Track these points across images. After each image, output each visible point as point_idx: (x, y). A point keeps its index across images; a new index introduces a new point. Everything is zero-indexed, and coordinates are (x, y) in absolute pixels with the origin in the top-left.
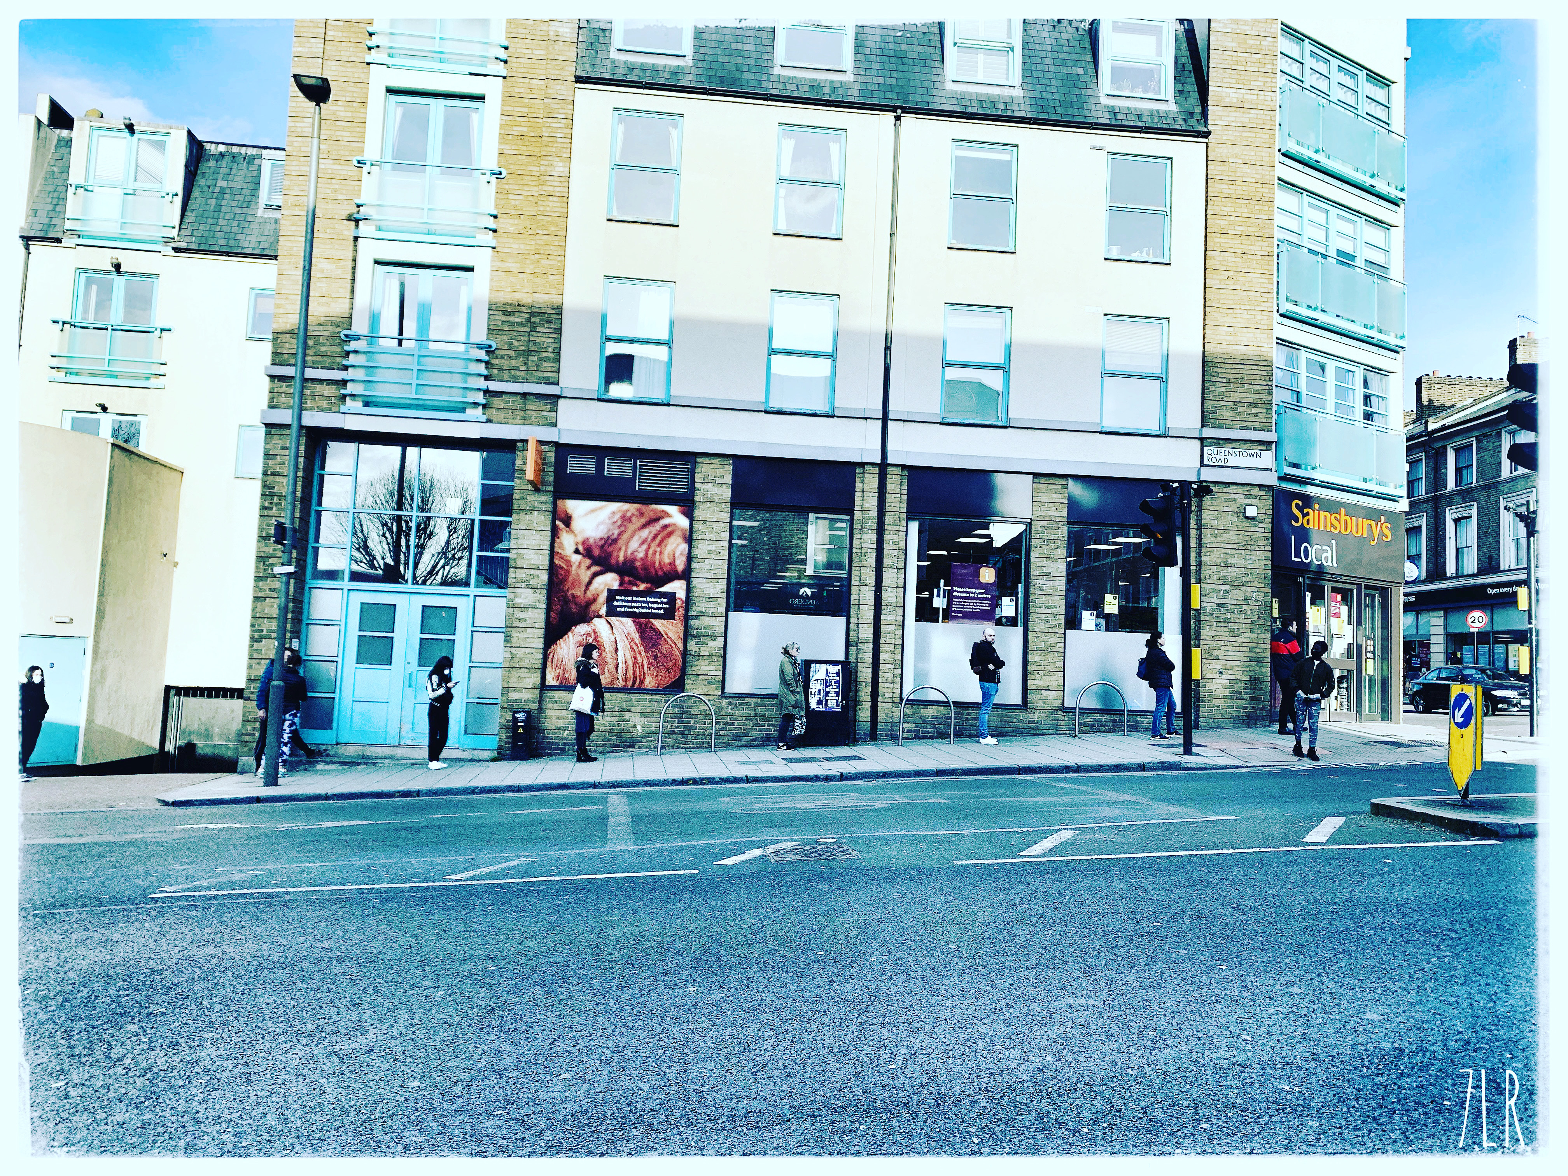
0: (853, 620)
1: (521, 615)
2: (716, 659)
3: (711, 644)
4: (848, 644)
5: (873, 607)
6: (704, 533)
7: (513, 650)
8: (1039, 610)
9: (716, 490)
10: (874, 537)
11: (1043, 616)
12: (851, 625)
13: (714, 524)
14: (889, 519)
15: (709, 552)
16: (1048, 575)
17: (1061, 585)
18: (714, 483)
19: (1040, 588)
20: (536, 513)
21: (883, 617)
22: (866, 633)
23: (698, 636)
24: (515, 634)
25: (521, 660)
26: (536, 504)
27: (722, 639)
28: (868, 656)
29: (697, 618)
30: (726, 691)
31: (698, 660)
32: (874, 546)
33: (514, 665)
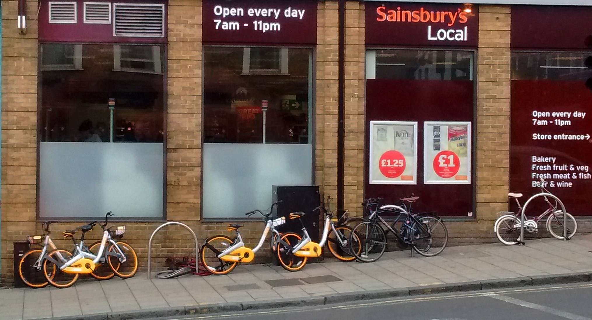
0: (318, 146)
1: (15, 155)
2: (193, 188)
3: (189, 174)
4: (314, 168)
5: (337, 134)
6: (178, 71)
7: (9, 187)
8: (486, 130)
9: (188, 31)
10: (336, 69)
11: (490, 136)
12: (317, 152)
13: (188, 62)
14: (348, 51)
15: (184, 89)
16: (494, 97)
17: (506, 106)
18: (186, 24)
19: (488, 110)
20: (23, 59)
21: (346, 143)
22: (332, 159)
23: (177, 167)
24: (10, 172)
25: (17, 196)
26: (23, 51)
27: (199, 169)
28: (334, 180)
29: (175, 150)
30: (204, 216)
31: (178, 189)
32: (337, 77)
33: (10, 200)
